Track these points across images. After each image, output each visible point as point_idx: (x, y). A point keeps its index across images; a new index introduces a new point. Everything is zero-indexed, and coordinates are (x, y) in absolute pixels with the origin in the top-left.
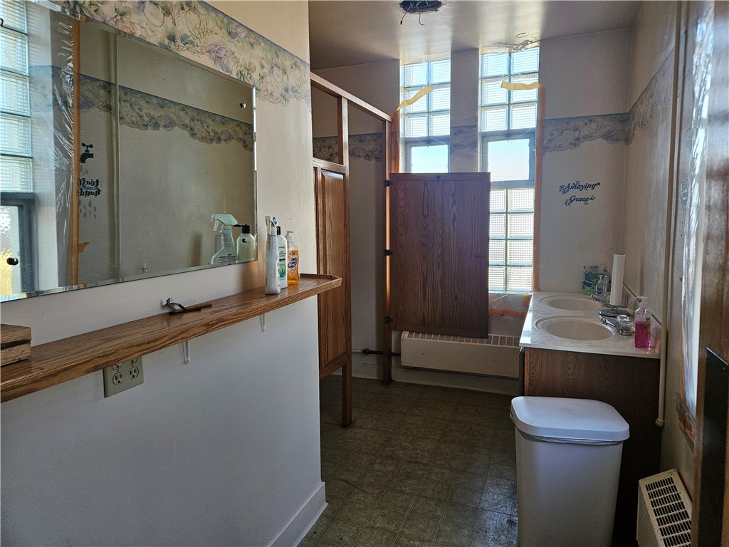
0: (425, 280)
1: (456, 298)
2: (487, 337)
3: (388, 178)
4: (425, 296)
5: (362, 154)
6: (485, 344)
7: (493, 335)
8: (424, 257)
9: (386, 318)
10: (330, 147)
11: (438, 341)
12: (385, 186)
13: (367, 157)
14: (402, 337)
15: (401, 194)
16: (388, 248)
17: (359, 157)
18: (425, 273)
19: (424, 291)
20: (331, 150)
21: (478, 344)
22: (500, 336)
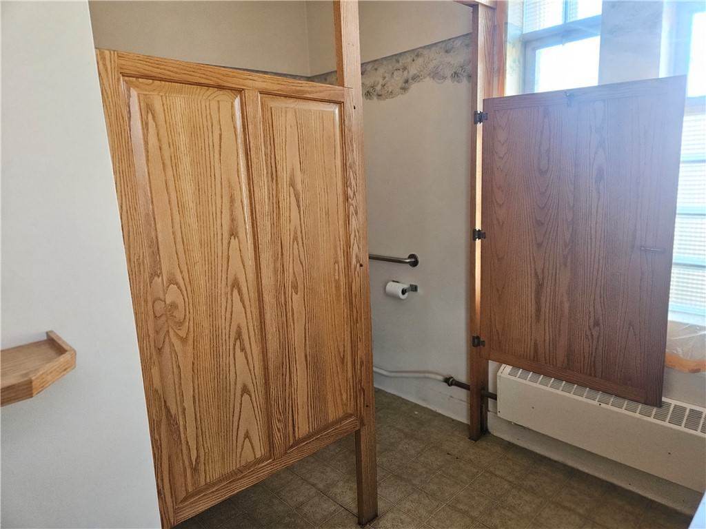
0: (540, 287)
1: (597, 323)
2: (659, 404)
3: (480, 109)
4: (538, 310)
5: (448, 73)
6: (651, 419)
7: (673, 402)
8: (539, 245)
9: (474, 338)
10: (405, 69)
11: (559, 392)
12: (476, 123)
13: (455, 75)
14: (499, 373)
15: (501, 136)
16: (478, 227)
17: (444, 78)
18: (539, 272)
19: (538, 303)
20: (406, 73)
21: (637, 415)
22: (689, 407)
